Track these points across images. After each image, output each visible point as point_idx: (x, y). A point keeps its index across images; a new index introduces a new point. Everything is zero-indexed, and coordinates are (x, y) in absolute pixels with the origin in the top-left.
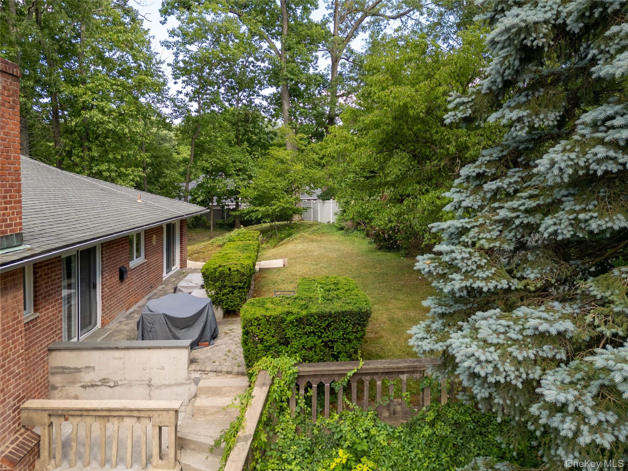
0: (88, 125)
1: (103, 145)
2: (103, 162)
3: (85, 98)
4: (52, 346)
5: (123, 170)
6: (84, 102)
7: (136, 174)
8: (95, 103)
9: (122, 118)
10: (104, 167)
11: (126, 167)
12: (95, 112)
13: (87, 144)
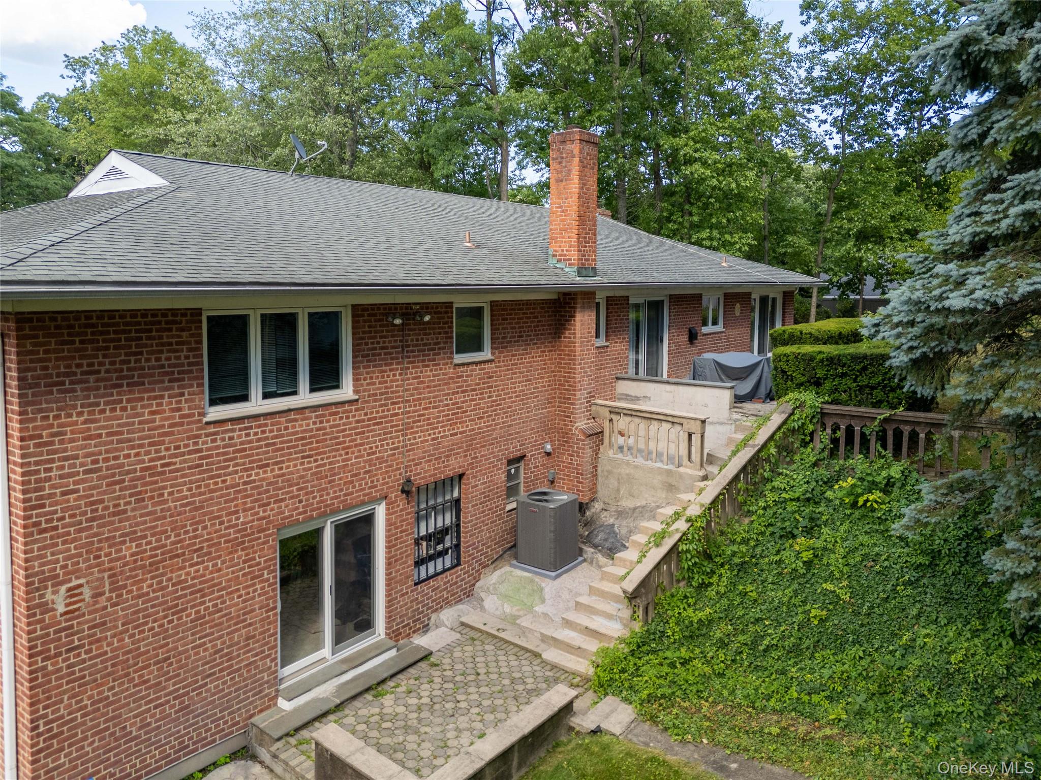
0: (690, 183)
1: (706, 206)
2: (704, 229)
3: (687, 150)
4: (619, 376)
5: (728, 237)
6: (685, 155)
7: (744, 241)
8: (697, 155)
9: (729, 169)
10: (705, 234)
11: (731, 234)
12: (697, 166)
13: (687, 207)
